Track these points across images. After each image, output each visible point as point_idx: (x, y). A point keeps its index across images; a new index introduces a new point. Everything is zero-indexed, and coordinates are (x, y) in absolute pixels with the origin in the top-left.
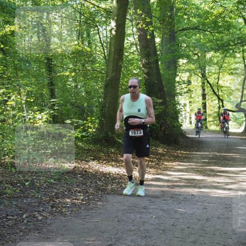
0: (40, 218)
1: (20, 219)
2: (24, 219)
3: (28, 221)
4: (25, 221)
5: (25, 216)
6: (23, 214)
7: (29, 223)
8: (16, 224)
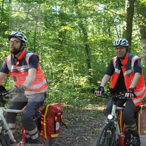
0: (86, 139)
1: (74, 140)
2: (77, 140)
3: (79, 141)
4: (78, 141)
5: (77, 138)
6: (76, 137)
7: (80, 142)
8: (72, 143)
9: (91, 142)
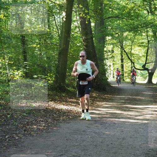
0: (17, 138)
1: (4, 138)
4: (7, 140)
5: (7, 137)
7: (10, 141)
8: (2, 142)
9: (22, 140)
